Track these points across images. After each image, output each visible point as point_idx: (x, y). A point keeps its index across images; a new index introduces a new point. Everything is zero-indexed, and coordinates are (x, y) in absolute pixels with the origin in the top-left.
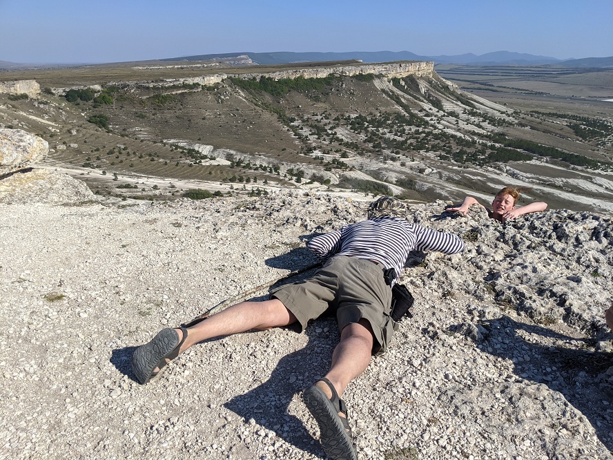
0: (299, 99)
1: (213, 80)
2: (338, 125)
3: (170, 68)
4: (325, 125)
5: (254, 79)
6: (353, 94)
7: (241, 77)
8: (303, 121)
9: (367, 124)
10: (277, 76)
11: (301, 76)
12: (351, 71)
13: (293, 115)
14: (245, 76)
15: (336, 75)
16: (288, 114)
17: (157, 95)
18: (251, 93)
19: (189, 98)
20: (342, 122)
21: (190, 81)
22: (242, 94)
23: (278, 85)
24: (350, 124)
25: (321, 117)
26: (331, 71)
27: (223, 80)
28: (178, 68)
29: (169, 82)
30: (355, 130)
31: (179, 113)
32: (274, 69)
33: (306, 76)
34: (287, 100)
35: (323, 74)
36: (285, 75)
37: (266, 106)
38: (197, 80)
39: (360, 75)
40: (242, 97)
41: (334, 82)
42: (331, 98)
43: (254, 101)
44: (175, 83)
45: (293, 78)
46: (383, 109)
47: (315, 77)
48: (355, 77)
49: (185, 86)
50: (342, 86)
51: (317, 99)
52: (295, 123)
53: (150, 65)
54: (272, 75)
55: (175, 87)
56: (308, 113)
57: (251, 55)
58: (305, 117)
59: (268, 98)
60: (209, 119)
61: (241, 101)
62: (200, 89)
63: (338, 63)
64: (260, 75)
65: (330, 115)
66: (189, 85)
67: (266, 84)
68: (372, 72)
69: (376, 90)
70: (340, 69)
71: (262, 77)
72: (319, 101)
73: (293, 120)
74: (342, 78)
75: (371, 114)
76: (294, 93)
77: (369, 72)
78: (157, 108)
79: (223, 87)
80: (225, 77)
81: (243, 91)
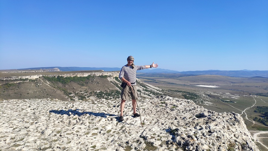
0: (75, 85)
1: (35, 77)
2: (91, 95)
4: (85, 95)
5: (55, 77)
6: (99, 83)
7: (49, 76)
8: (75, 94)
9: (104, 95)
10: (65, 76)
11: (76, 76)
12: (98, 74)
13: (71, 92)
14: (51, 76)
15: (91, 76)
16: (68, 91)
18: (52, 83)
19: (22, 85)
20: (93, 94)
21: (24, 78)
22: (48, 83)
23: (65, 79)
24: (97, 95)
25: (84, 92)
26: (90, 74)
27: (40, 77)
29: (14, 78)
30: (98, 97)
31: (16, 91)
32: (64, 73)
33: (79, 76)
34: (69, 86)
35: (86, 75)
36: (69, 76)
37: (59, 88)
38: (27, 77)
39: (102, 76)
41: (90, 78)
42: (89, 84)
43: (54, 86)
44: (17, 78)
45: (72, 76)
46: (111, 89)
47: (82, 76)
48: (100, 76)
49: (21, 80)
50: (94, 80)
51: (83, 85)
52: (72, 95)
54: (63, 75)
55: (16, 80)
56: (78, 91)
59: (60, 85)
60: (31, 94)
61: (47, 86)
62: (28, 81)
63: (94, 71)
64: (58, 75)
65: (88, 91)
67: (60, 79)
68: (107, 75)
69: (108, 81)
70: (93, 73)
72: (83, 86)
74: (94, 76)
75: (106, 91)
76: (72, 83)
77: (105, 74)
78: (6, 89)
79: (39, 80)
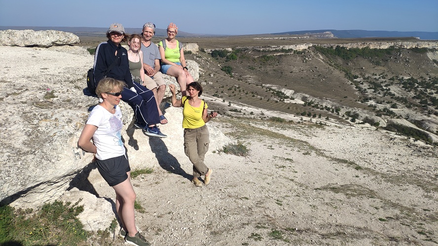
0: (364, 63)
1: (302, 47)
2: (392, 83)
3: (276, 39)
4: (382, 82)
5: (332, 47)
6: (408, 62)
7: (323, 46)
8: (364, 79)
9: (417, 85)
10: (349, 46)
11: (367, 47)
12: (409, 45)
13: (357, 74)
14: (326, 45)
15: (395, 47)
16: (353, 73)
17: (264, 56)
18: (327, 57)
19: (284, 58)
20: (396, 81)
21: (287, 47)
22: (321, 57)
23: (349, 52)
24: (403, 84)
25: (379, 77)
26: (392, 44)
27: (309, 48)
28: (281, 39)
29: (273, 48)
30: (406, 88)
31: (276, 67)
32: (348, 42)
33: (372, 47)
34: (354, 63)
35: (385, 46)
36: (355, 46)
37: (337, 66)
38: (291, 47)
39: (416, 48)
40: (321, 59)
41: (393, 53)
42: (390, 64)
43: (329, 62)
44: (277, 49)
45: (361, 48)
46: (432, 75)
47: (378, 48)
48: (411, 49)
49: (283, 50)
50: (399, 55)
51: (378, 64)
52: (358, 80)
53: (264, 37)
54: (345, 46)
55: (276, 51)
56: (369, 73)
57: (333, 31)
58: (366, 76)
59: (340, 61)
60: (295, 72)
61: (319, 62)
62: (292, 53)
63: (399, 39)
64: (337, 45)
65: (386, 75)
66: (286, 50)
67: (340, 51)
68: (427, 46)
69: (428, 60)
70: (400, 43)
71: (337, 46)
72: (379, 65)
73: (356, 77)
74: (401, 49)
75: (422, 77)
76: (360, 58)
77: (424, 46)
78: (263, 64)
79: (308, 52)
80: (311, 45)
81: (322, 55)
